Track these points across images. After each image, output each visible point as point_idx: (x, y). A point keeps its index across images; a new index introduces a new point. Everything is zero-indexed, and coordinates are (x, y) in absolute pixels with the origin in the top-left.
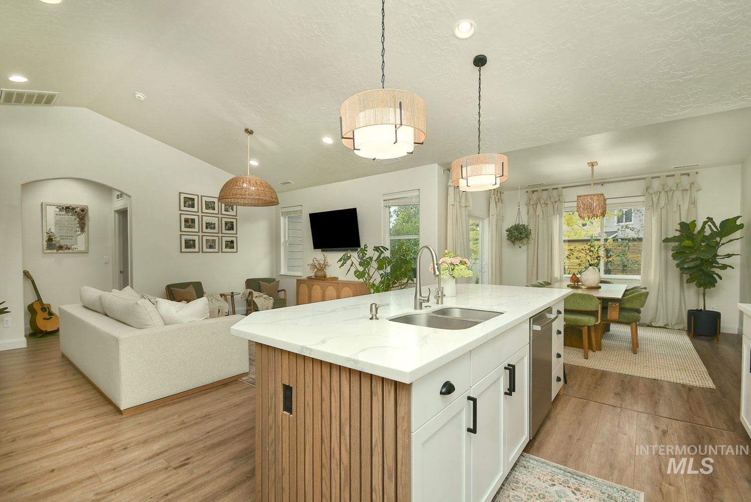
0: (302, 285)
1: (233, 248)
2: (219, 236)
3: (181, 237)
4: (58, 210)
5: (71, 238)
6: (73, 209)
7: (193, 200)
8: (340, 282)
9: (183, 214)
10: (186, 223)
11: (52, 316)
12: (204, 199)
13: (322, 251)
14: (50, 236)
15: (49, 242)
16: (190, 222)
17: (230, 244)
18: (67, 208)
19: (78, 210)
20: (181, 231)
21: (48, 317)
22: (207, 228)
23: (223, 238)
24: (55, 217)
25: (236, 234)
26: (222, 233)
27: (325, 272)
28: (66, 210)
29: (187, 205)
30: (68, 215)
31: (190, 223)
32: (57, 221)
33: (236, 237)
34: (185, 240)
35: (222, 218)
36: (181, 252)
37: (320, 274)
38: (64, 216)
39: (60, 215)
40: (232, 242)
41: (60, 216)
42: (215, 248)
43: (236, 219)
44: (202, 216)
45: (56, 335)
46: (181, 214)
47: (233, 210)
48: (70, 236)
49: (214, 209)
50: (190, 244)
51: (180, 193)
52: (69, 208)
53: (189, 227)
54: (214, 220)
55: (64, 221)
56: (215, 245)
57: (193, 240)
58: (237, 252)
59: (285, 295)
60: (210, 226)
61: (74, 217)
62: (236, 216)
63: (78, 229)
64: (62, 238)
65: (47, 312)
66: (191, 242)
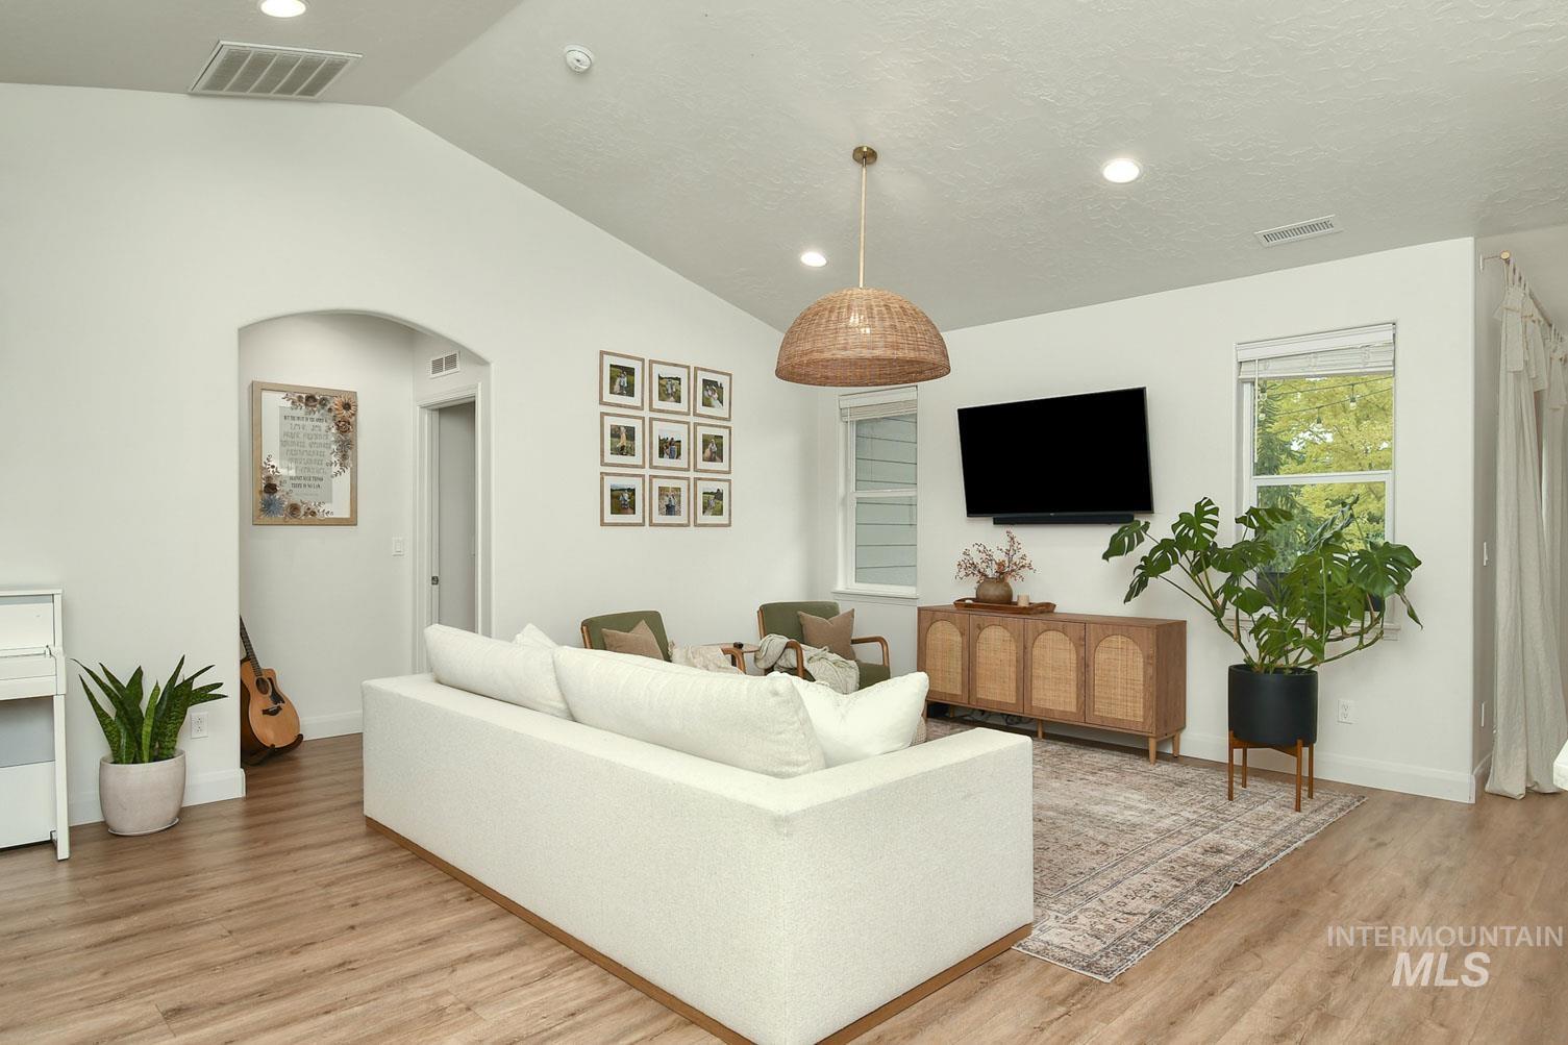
0: (939, 624)
1: (720, 513)
2: (688, 479)
3: (602, 479)
4: (289, 404)
5: (317, 483)
6: (323, 402)
7: (630, 372)
8: (1062, 617)
9: (608, 414)
10: (615, 440)
11: (281, 704)
12: (658, 370)
13: (996, 522)
14: (269, 478)
15: (266, 495)
16: (624, 436)
17: (714, 502)
18: (310, 399)
19: (334, 403)
20: (603, 464)
21: (271, 706)
22: (661, 454)
23: (699, 482)
24: (281, 424)
25: (729, 472)
26: (696, 470)
27: (1007, 585)
28: (306, 405)
29: (617, 388)
30: (312, 420)
31: (622, 441)
32: (286, 434)
33: (729, 481)
34: (612, 490)
35: (696, 425)
36: (603, 524)
37: (993, 591)
38: (301, 423)
39: (293, 418)
40: (719, 495)
41: (294, 423)
42: (679, 513)
43: (730, 428)
44: (651, 419)
45: (290, 759)
46: (603, 414)
47: (722, 402)
48: (315, 479)
49: (678, 400)
50: (622, 502)
51: (602, 353)
52: (315, 400)
53: (621, 451)
54: (677, 432)
55: (301, 435)
56: (679, 502)
57: (629, 490)
58: (729, 525)
59: (886, 655)
60: (668, 448)
61: (324, 425)
62: (729, 419)
63: (334, 459)
64: (297, 482)
65: (270, 693)
66: (626, 496)
